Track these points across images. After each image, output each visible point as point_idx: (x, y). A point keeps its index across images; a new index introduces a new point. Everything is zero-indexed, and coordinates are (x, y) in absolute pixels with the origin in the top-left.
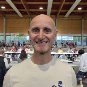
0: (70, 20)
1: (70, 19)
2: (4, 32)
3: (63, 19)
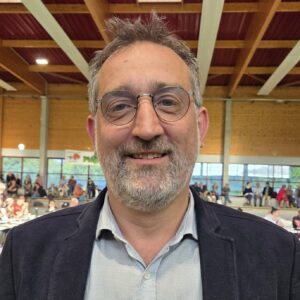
0: (280, 104)
1: (280, 101)
2: (43, 147)
3: (253, 102)
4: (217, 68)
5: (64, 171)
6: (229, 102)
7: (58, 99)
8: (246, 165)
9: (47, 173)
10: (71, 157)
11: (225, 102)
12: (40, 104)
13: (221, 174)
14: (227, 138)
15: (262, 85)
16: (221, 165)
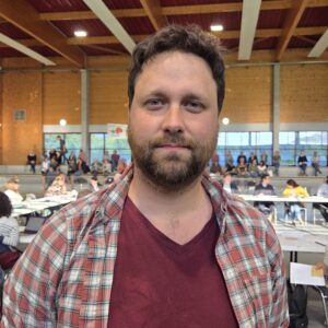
2: (84, 122)
3: (303, 65)
4: (263, 31)
5: (107, 146)
6: (277, 67)
7: (98, 72)
8: (297, 132)
9: (90, 149)
10: (113, 132)
11: (273, 66)
12: (80, 78)
13: (270, 143)
14: (276, 105)
15: (312, 46)
16: (271, 134)
